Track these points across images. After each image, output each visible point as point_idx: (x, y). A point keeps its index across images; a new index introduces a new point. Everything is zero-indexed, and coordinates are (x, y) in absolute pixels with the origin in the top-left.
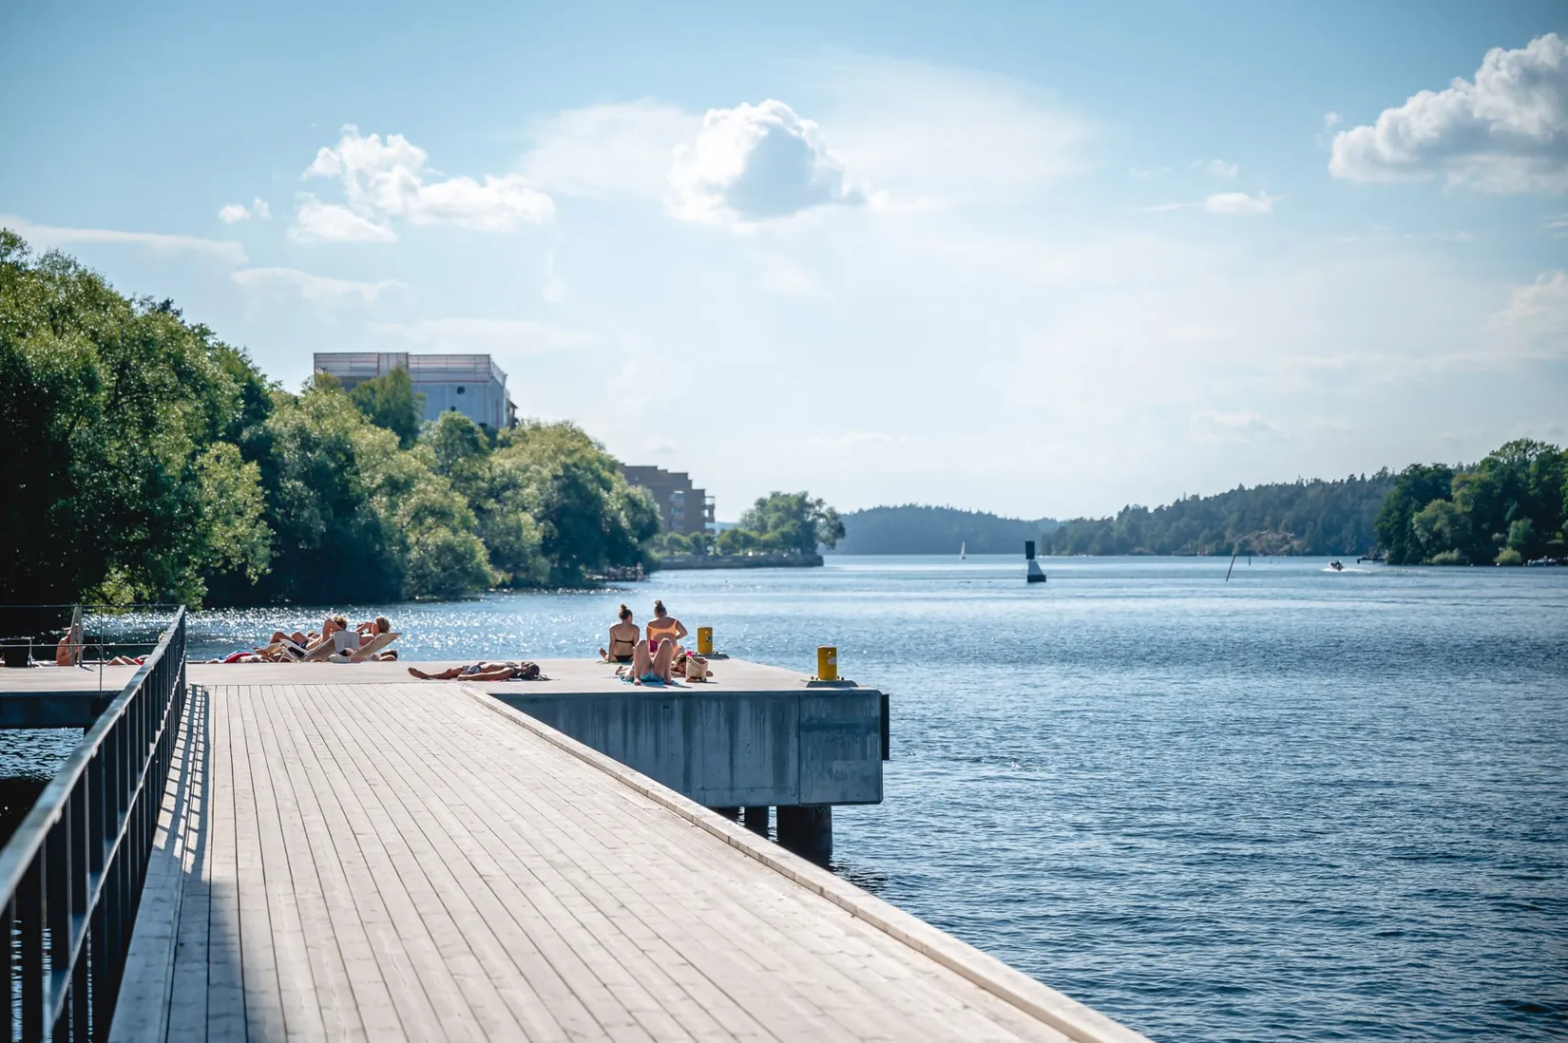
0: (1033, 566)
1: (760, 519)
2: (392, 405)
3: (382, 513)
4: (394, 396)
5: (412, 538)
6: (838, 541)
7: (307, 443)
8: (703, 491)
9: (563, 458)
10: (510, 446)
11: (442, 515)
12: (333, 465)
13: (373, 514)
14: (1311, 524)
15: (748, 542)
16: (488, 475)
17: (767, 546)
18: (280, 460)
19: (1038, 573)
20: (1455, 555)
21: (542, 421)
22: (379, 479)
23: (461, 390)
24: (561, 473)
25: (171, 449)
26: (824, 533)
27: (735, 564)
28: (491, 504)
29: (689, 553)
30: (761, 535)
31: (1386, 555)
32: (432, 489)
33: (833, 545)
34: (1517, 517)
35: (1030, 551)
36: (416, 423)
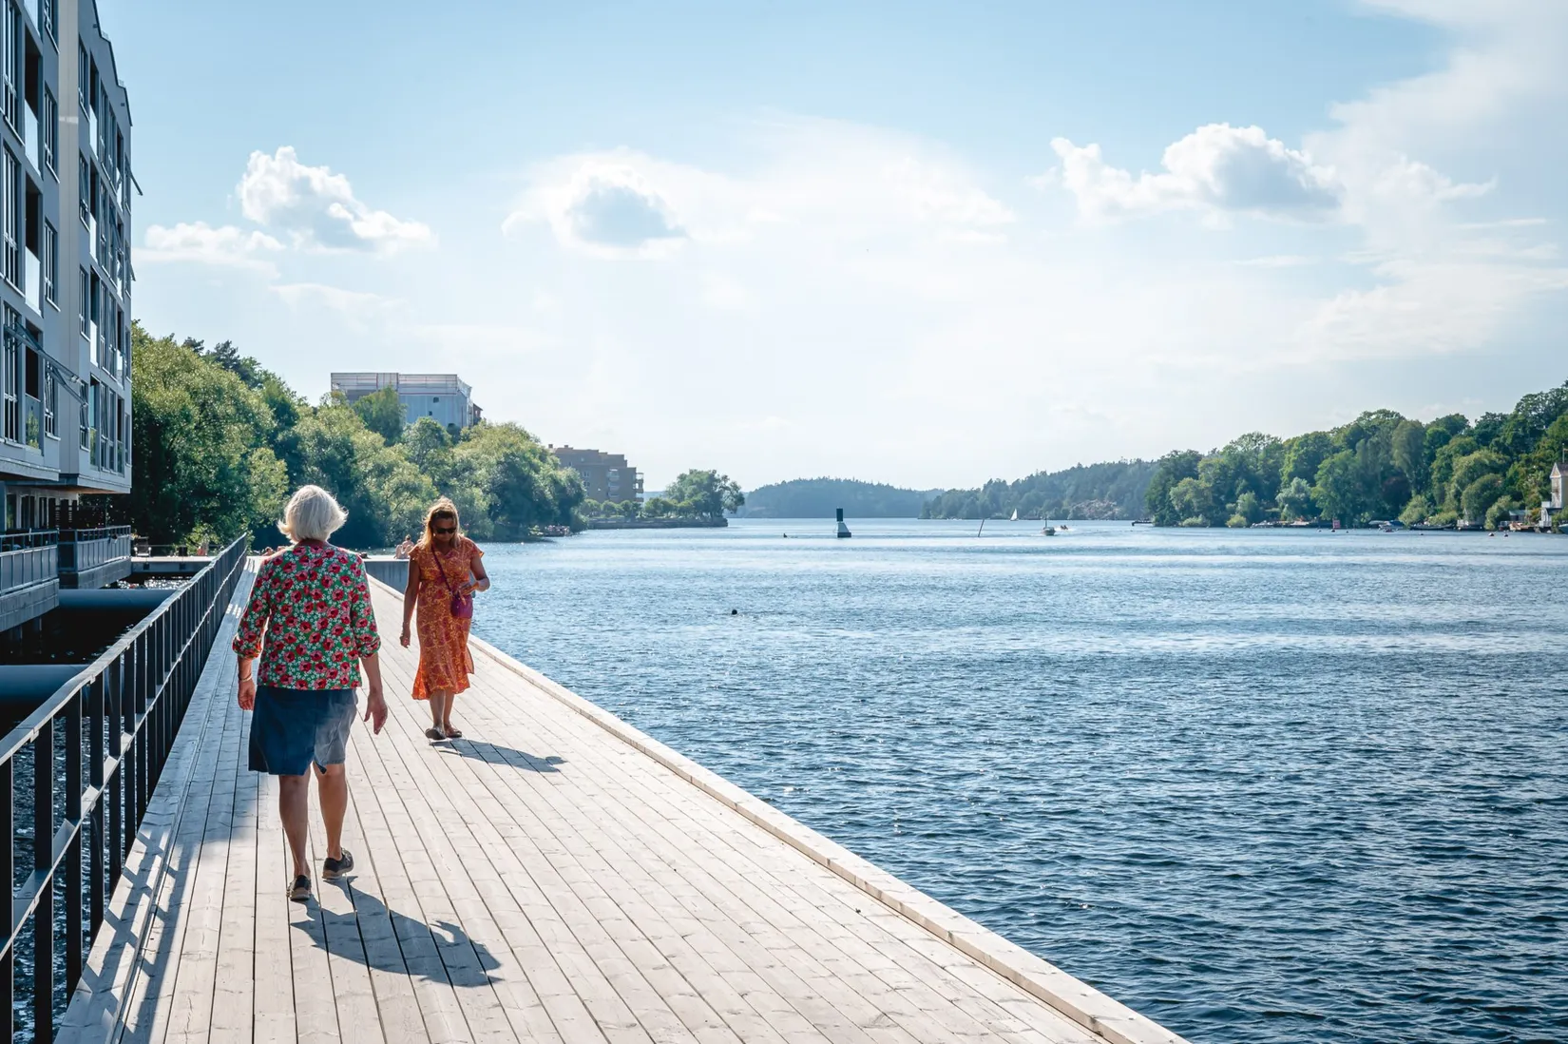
0: (842, 526)
1: (680, 490)
2: (384, 413)
3: (373, 490)
4: (385, 406)
5: (394, 505)
6: (739, 507)
7: (322, 442)
8: (635, 469)
9: (505, 450)
10: (469, 440)
11: (414, 490)
12: (339, 457)
13: (366, 491)
14: (1129, 494)
15: (667, 508)
16: (451, 461)
17: (681, 511)
18: (303, 453)
19: (845, 531)
20: (1200, 520)
21: (494, 422)
22: (371, 466)
23: (436, 400)
24: (503, 460)
25: (233, 448)
26: (728, 502)
27: (656, 524)
28: (453, 481)
29: (621, 516)
30: (679, 502)
31: (1153, 519)
32: (406, 472)
33: (735, 511)
34: (1244, 491)
35: (840, 515)
36: (400, 425)
